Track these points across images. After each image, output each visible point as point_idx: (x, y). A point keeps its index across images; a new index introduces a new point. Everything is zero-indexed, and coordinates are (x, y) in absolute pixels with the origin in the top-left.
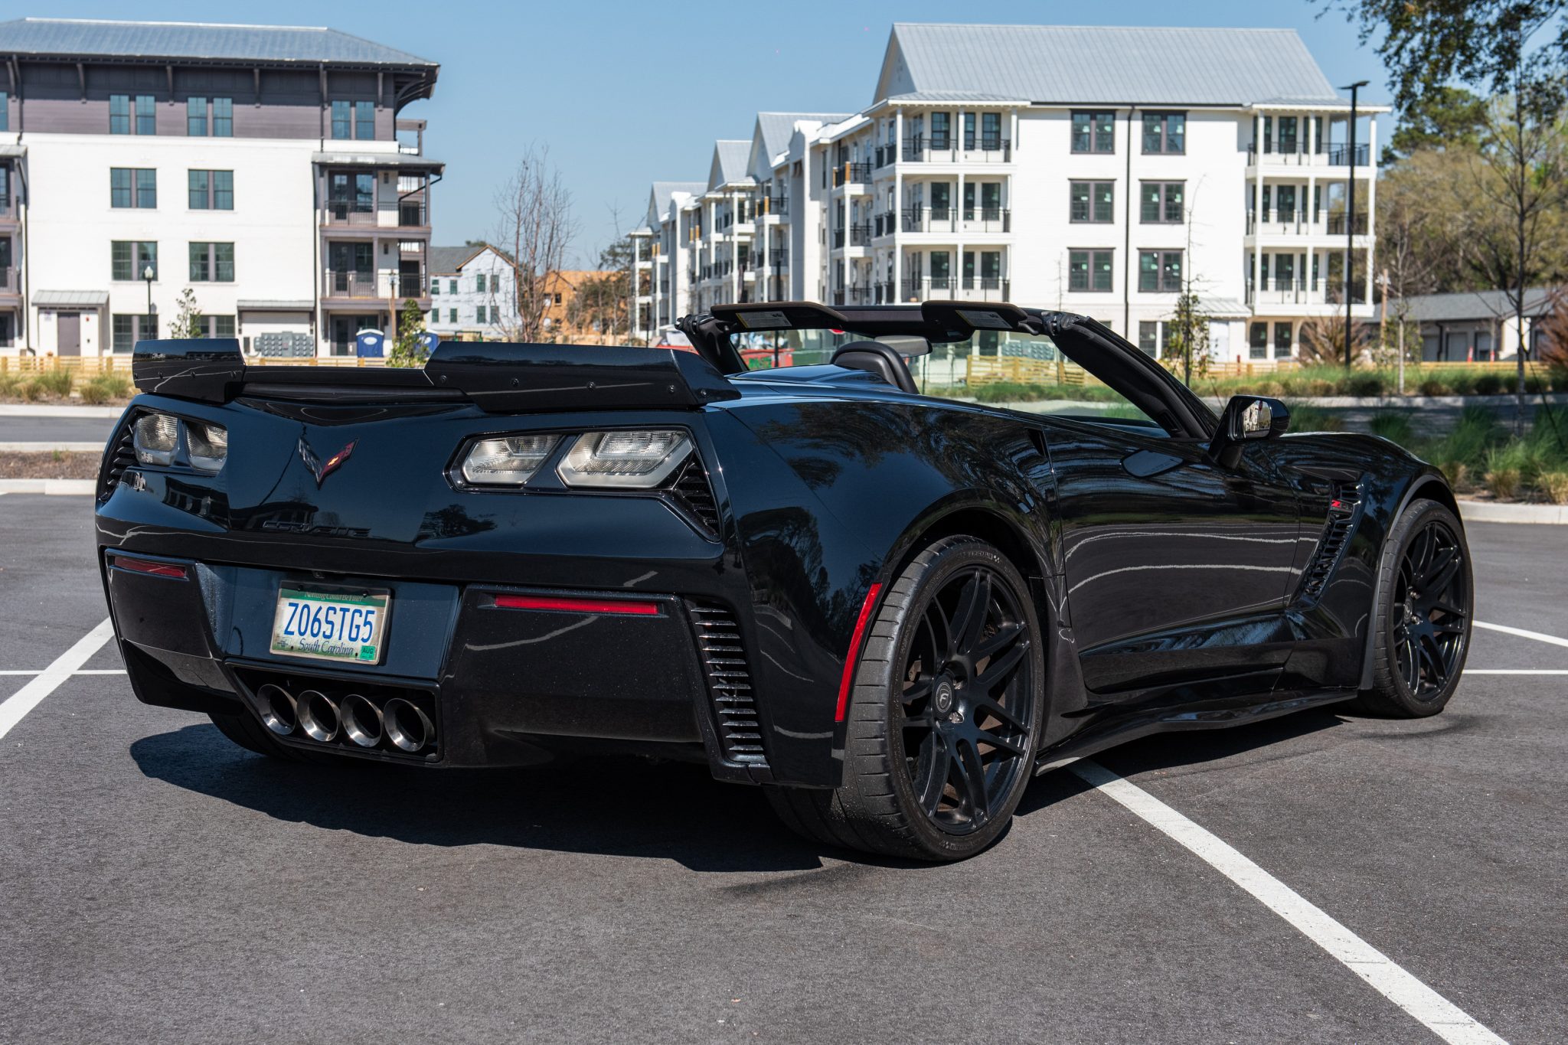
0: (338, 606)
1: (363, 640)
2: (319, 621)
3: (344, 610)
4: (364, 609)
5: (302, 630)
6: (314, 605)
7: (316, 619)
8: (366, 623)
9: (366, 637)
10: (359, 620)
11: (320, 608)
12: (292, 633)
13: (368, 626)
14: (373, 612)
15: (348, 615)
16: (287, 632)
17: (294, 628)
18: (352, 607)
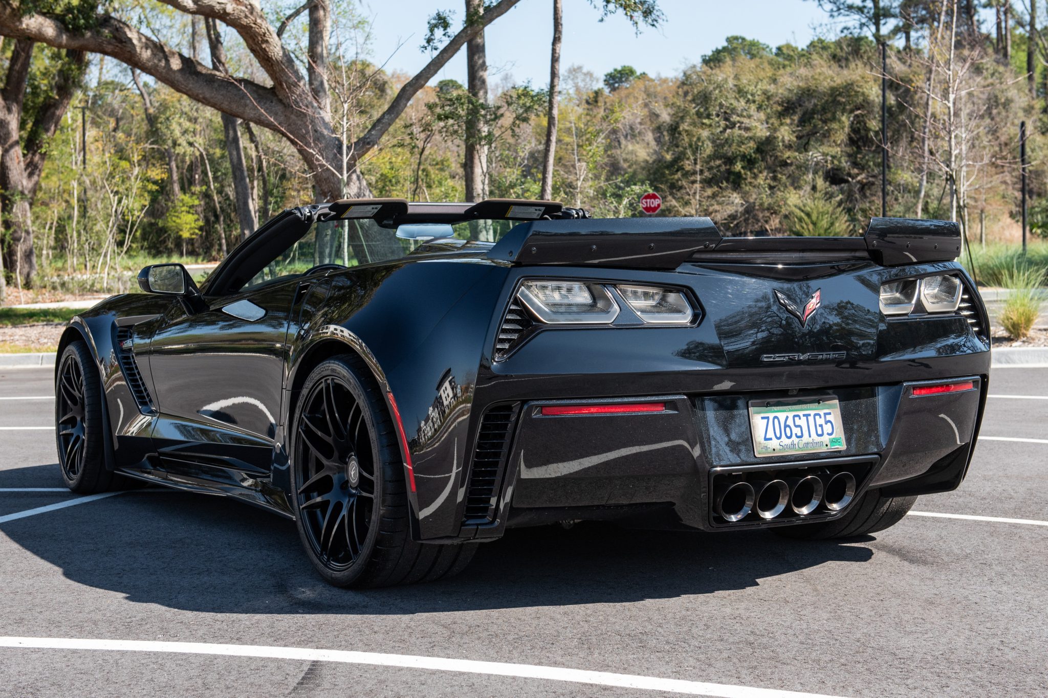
0: (801, 413)
1: (828, 434)
2: (789, 426)
3: (807, 416)
4: (822, 413)
5: (778, 435)
6: (782, 416)
7: (786, 426)
8: (827, 422)
9: (830, 431)
10: (820, 421)
11: (787, 417)
12: (771, 439)
13: (829, 424)
14: (830, 414)
15: (811, 419)
16: (766, 439)
17: (770, 434)
18: (812, 413)
